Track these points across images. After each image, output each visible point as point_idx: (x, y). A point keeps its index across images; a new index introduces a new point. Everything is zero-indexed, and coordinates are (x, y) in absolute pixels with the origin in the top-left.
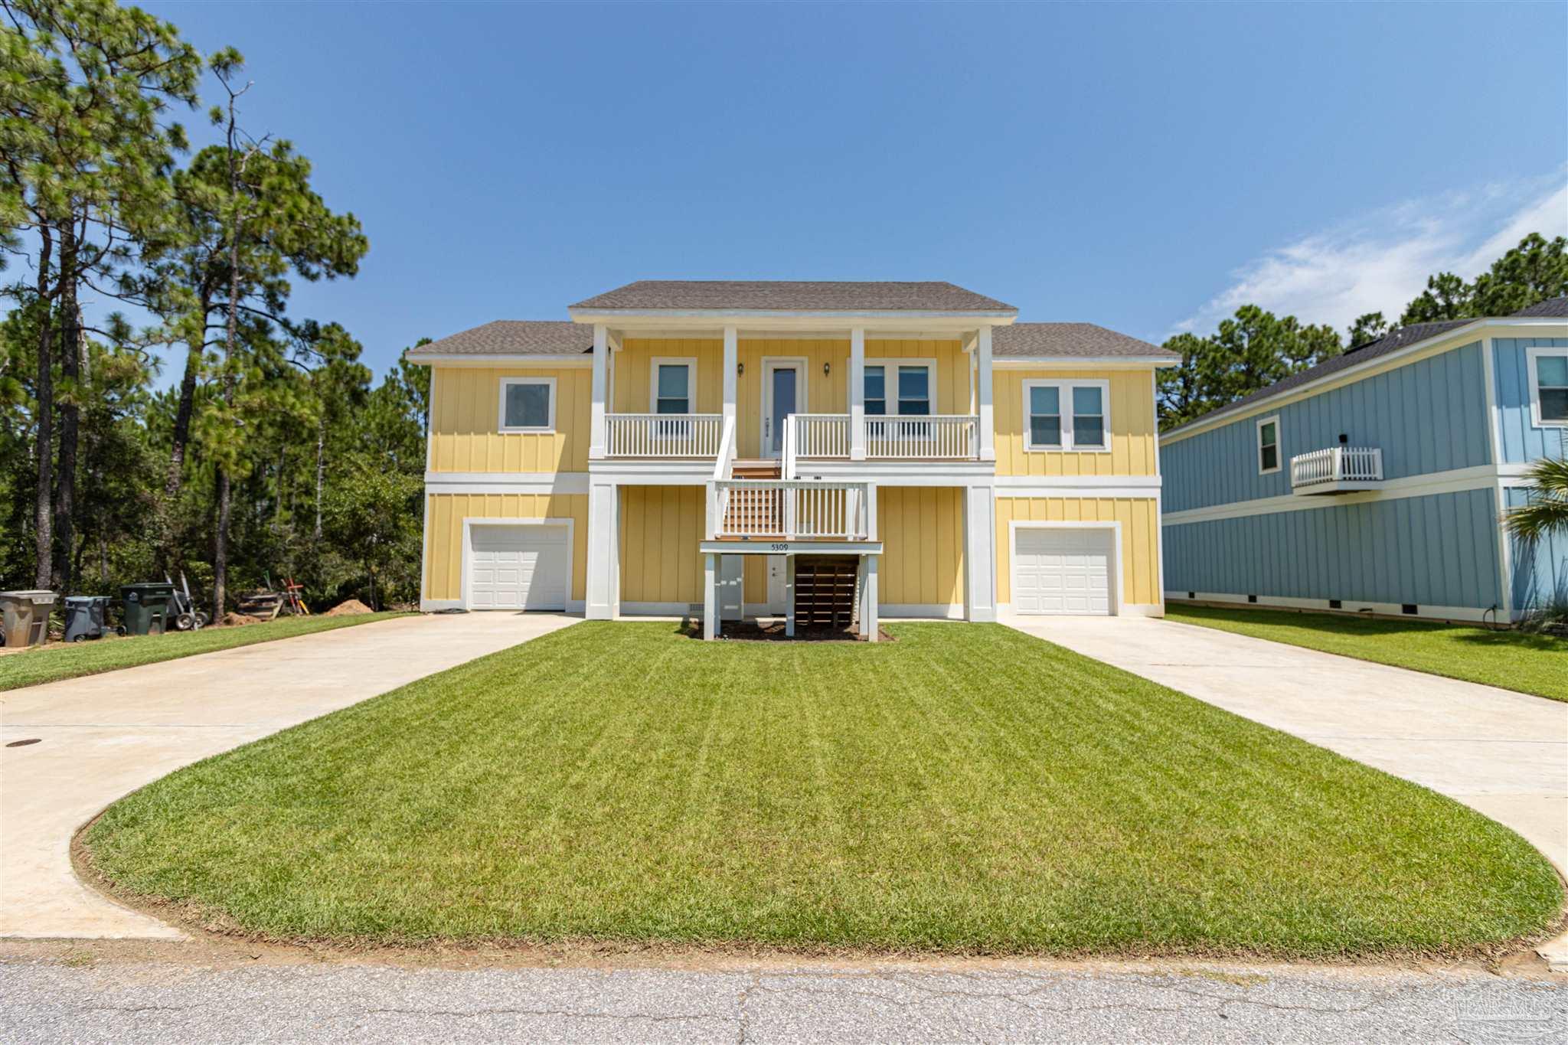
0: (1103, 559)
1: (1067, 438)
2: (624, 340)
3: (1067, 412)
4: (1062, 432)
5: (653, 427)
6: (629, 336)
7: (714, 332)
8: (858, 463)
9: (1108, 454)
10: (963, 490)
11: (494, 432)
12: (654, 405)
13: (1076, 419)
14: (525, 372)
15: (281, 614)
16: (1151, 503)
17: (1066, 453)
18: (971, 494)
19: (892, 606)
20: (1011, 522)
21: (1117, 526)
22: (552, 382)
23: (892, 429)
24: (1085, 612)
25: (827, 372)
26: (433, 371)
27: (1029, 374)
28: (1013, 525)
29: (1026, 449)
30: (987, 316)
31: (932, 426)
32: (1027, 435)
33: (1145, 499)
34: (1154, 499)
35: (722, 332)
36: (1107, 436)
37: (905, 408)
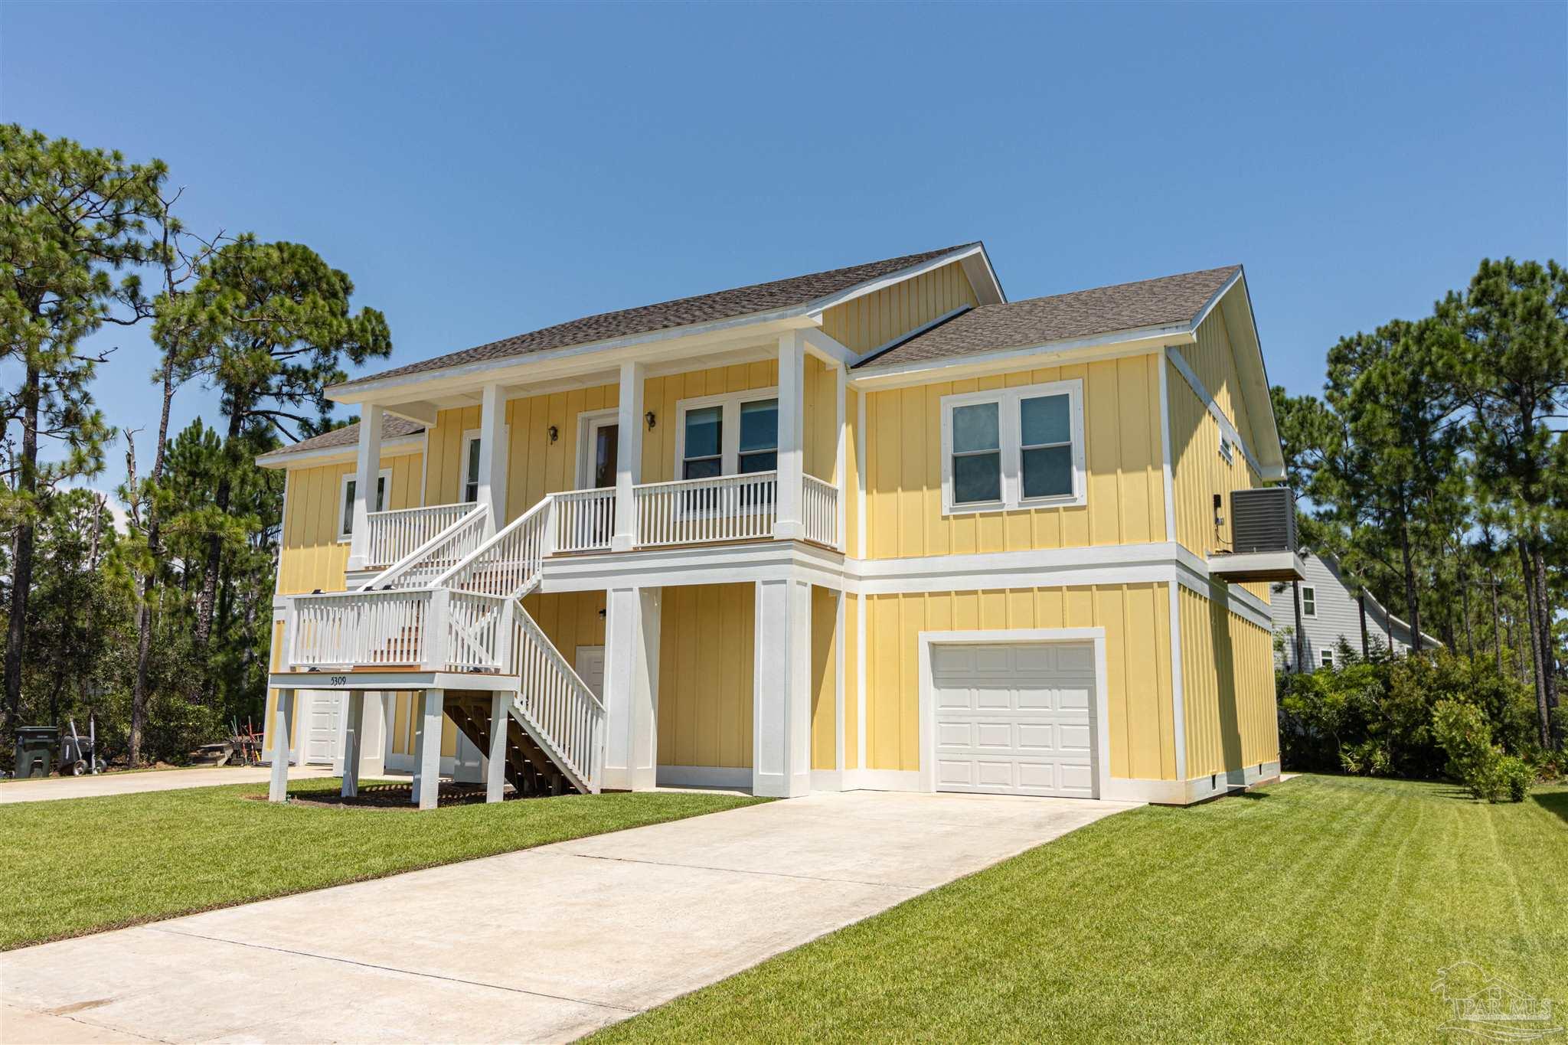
0: (1085, 693)
1: (1011, 486)
3: (1010, 443)
4: (1003, 476)
8: (621, 555)
9: (1083, 508)
11: (334, 542)
13: (1025, 454)
16: (1159, 591)
17: (1010, 513)
18: (761, 591)
20: (921, 634)
21: (1098, 634)
24: (1051, 791)
26: (288, 473)
27: (952, 387)
28: (925, 638)
29: (946, 512)
32: (948, 488)
33: (1148, 585)
34: (1163, 585)
36: (1079, 477)
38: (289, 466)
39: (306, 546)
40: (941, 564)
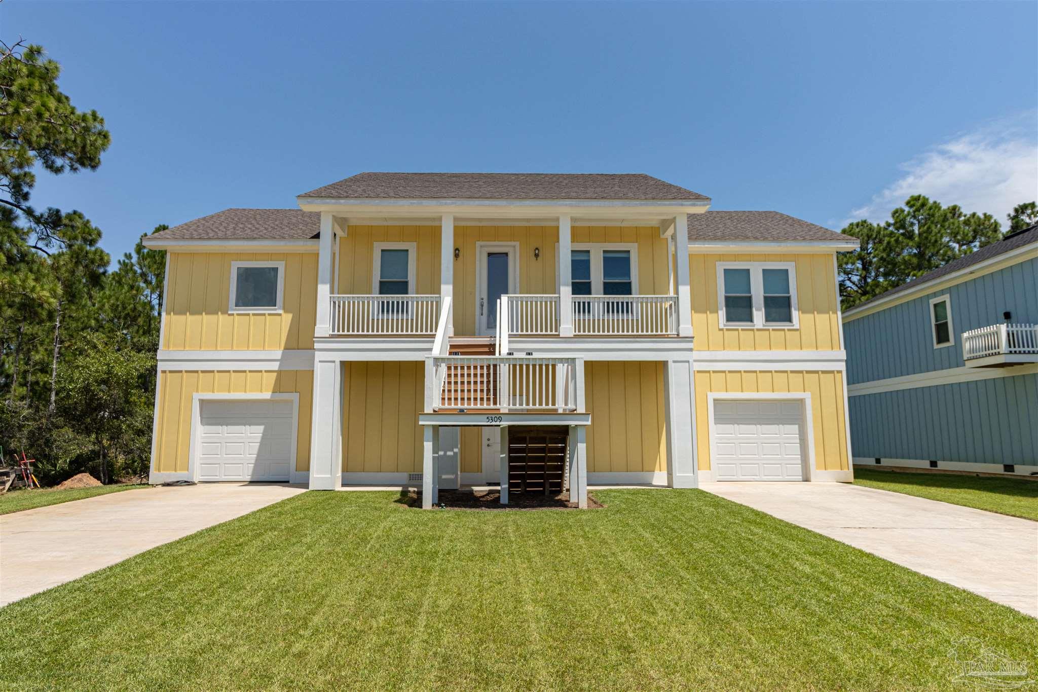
0: (795, 428)
1: (759, 315)
2: (348, 226)
3: (758, 292)
4: (754, 309)
5: (375, 307)
6: (353, 222)
7: (434, 219)
8: (567, 339)
9: (797, 330)
10: (664, 364)
11: (225, 312)
12: (376, 286)
13: (766, 298)
14: (254, 256)
15: (13, 488)
16: (838, 376)
17: (758, 330)
18: (672, 367)
19: (601, 474)
20: (709, 393)
21: (807, 396)
22: (281, 266)
23: (597, 309)
24: (780, 478)
25: (537, 256)
26: (168, 257)
27: (722, 257)
28: (712, 396)
29: (721, 326)
30: (682, 205)
31: (634, 305)
32: (722, 313)
33: (832, 372)
34: (840, 372)
35: (440, 219)
36: (795, 314)
37: (609, 289)
38: (168, 249)
39: (192, 314)
40: (720, 355)
